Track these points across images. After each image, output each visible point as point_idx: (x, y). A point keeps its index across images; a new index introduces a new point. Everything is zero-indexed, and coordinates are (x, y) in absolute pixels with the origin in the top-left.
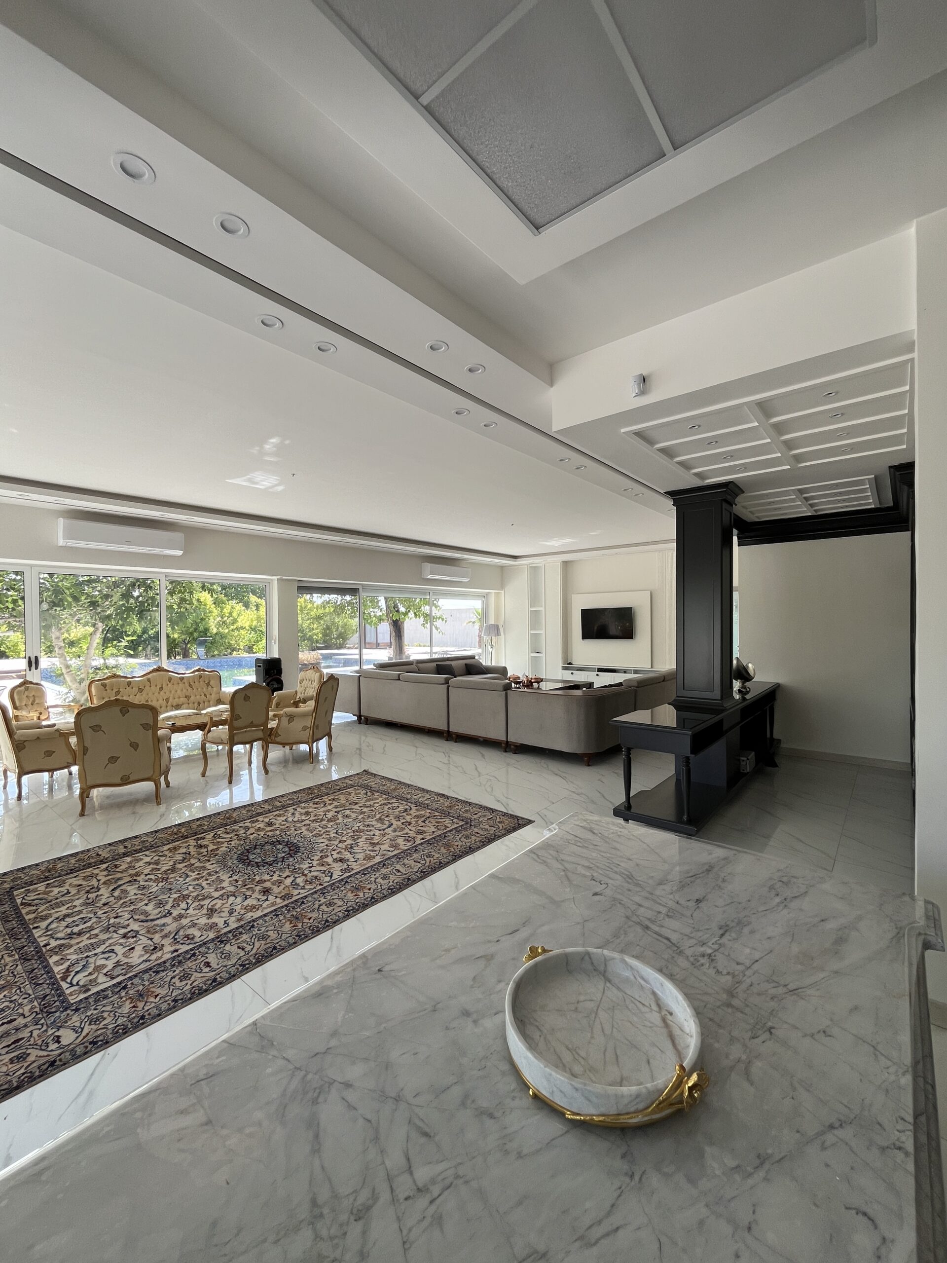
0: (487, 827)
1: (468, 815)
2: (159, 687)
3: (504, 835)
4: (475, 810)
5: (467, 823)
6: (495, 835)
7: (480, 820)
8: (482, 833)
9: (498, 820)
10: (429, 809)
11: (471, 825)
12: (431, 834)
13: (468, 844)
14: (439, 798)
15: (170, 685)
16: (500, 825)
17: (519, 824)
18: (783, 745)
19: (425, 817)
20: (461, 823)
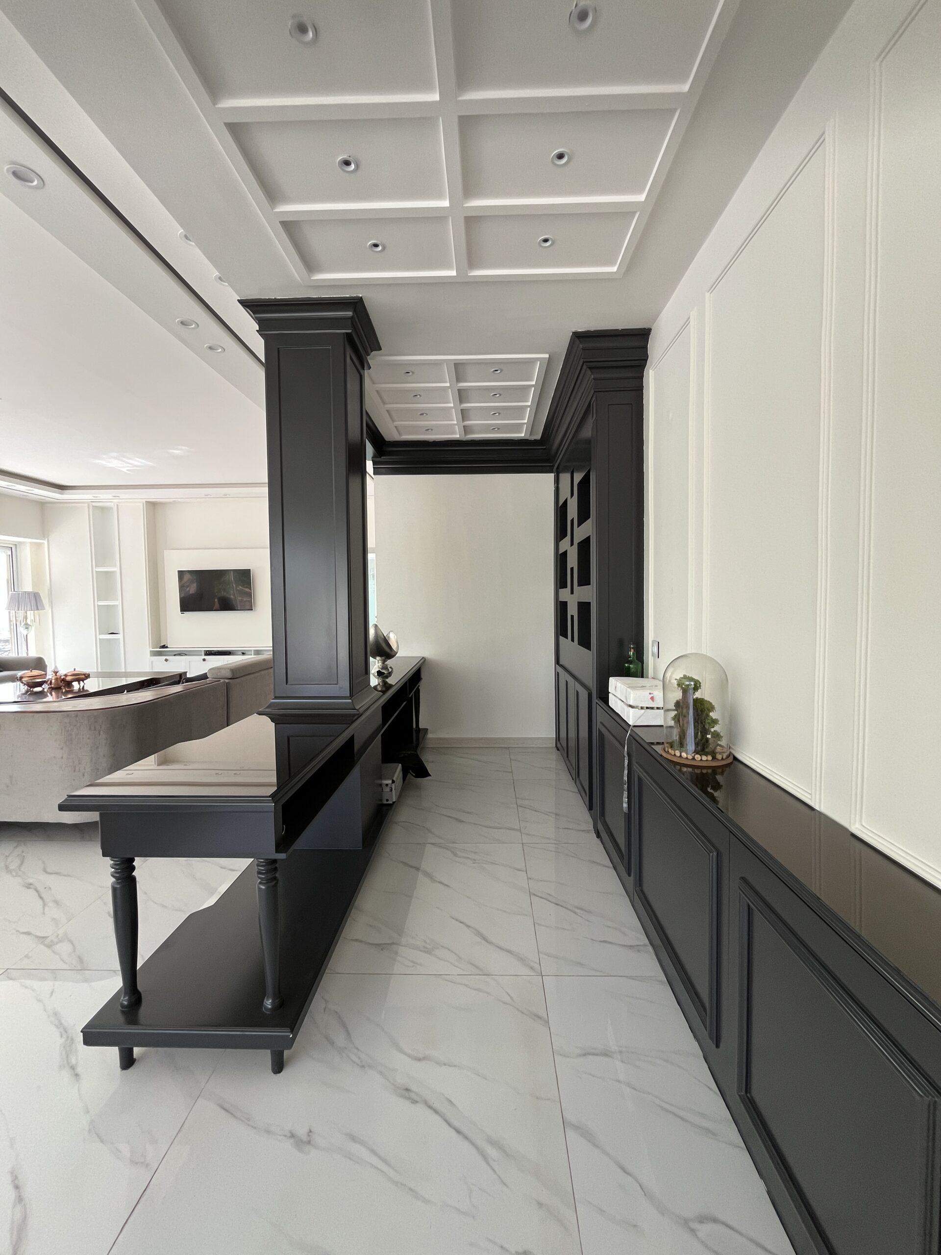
18: (430, 735)
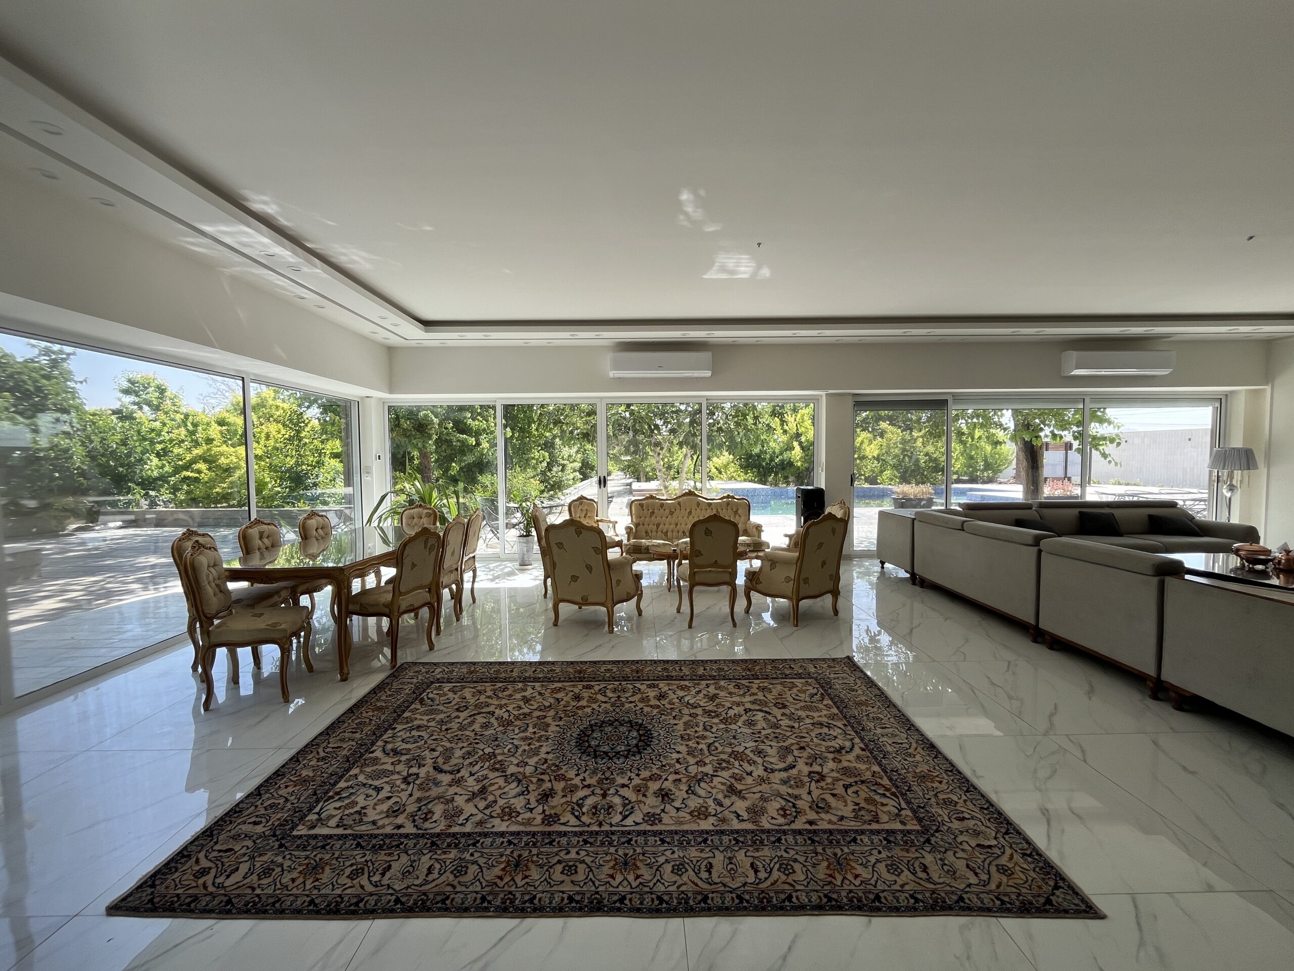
0: (960, 865)
1: (942, 813)
2: (688, 510)
3: (985, 911)
4: (968, 809)
5: (925, 831)
6: (961, 899)
7: (960, 839)
8: (935, 876)
9: (1004, 860)
10: (880, 765)
11: (928, 841)
12: (834, 819)
13: (880, 886)
14: (919, 749)
15: (698, 510)
16: (996, 877)
17: (1048, 901)
19: (857, 779)
20: (913, 826)
